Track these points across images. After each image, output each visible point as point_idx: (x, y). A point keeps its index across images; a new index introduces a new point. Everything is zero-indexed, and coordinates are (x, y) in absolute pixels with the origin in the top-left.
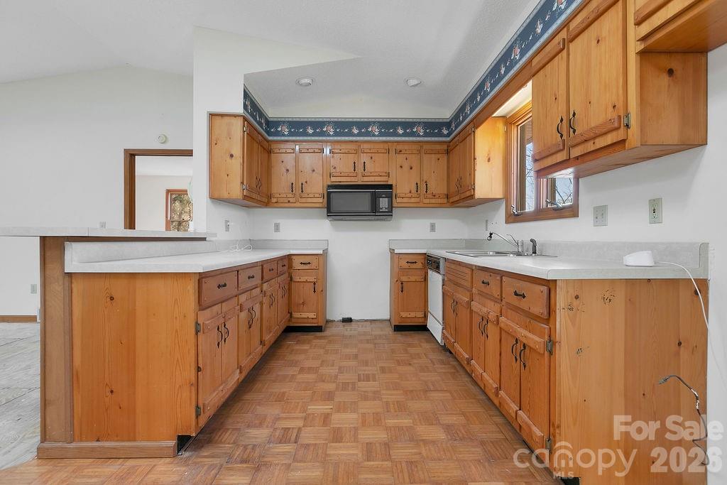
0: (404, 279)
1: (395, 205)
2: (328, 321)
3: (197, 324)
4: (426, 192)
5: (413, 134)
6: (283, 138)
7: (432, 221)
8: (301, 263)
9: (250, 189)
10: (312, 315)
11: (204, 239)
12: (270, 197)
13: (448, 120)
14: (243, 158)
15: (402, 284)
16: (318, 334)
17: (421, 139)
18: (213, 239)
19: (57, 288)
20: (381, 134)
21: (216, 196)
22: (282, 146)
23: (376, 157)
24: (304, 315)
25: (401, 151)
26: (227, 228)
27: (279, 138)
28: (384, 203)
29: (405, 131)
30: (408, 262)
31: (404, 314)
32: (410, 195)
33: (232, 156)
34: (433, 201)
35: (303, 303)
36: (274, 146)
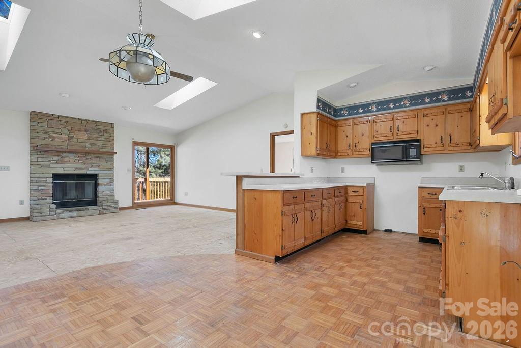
0: (426, 205)
1: (422, 153)
2: (375, 230)
3: (282, 212)
4: (451, 142)
5: (439, 101)
6: (344, 118)
7: (461, 163)
8: (353, 191)
9: (322, 150)
10: (359, 223)
11: (299, 177)
12: (336, 152)
13: (472, 85)
14: (317, 134)
15: (424, 208)
16: (364, 235)
17: (446, 103)
18: (303, 177)
19: (240, 194)
20: (411, 105)
21: (304, 155)
22: (343, 122)
23: (407, 121)
24: (355, 222)
25: (427, 115)
26: (312, 171)
27: (342, 118)
28: (413, 152)
29: (431, 99)
30: (429, 194)
31: (426, 230)
32: (435, 145)
33: (312, 133)
34: (457, 148)
35: (354, 215)
36: (339, 123)
